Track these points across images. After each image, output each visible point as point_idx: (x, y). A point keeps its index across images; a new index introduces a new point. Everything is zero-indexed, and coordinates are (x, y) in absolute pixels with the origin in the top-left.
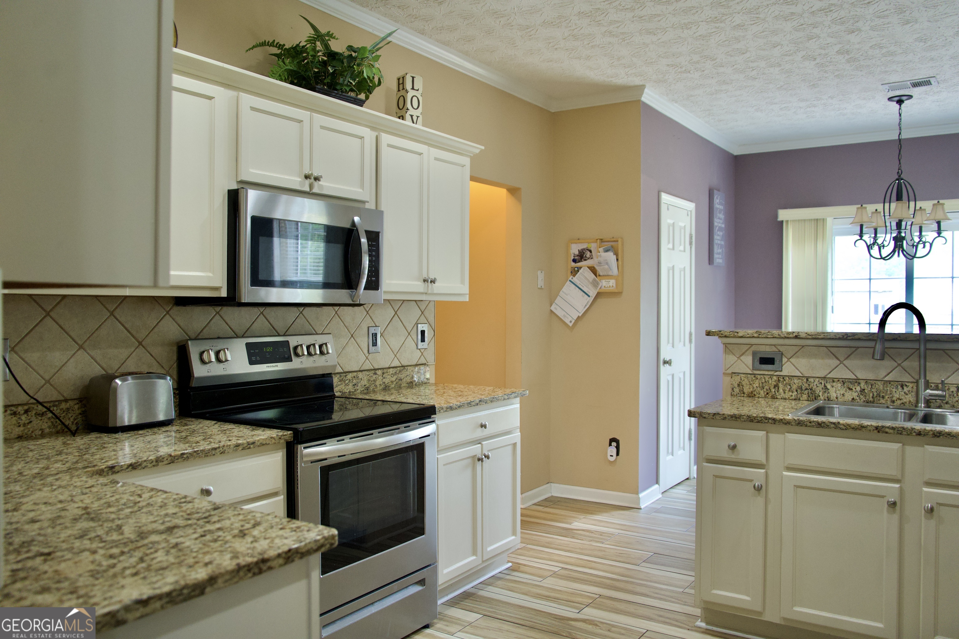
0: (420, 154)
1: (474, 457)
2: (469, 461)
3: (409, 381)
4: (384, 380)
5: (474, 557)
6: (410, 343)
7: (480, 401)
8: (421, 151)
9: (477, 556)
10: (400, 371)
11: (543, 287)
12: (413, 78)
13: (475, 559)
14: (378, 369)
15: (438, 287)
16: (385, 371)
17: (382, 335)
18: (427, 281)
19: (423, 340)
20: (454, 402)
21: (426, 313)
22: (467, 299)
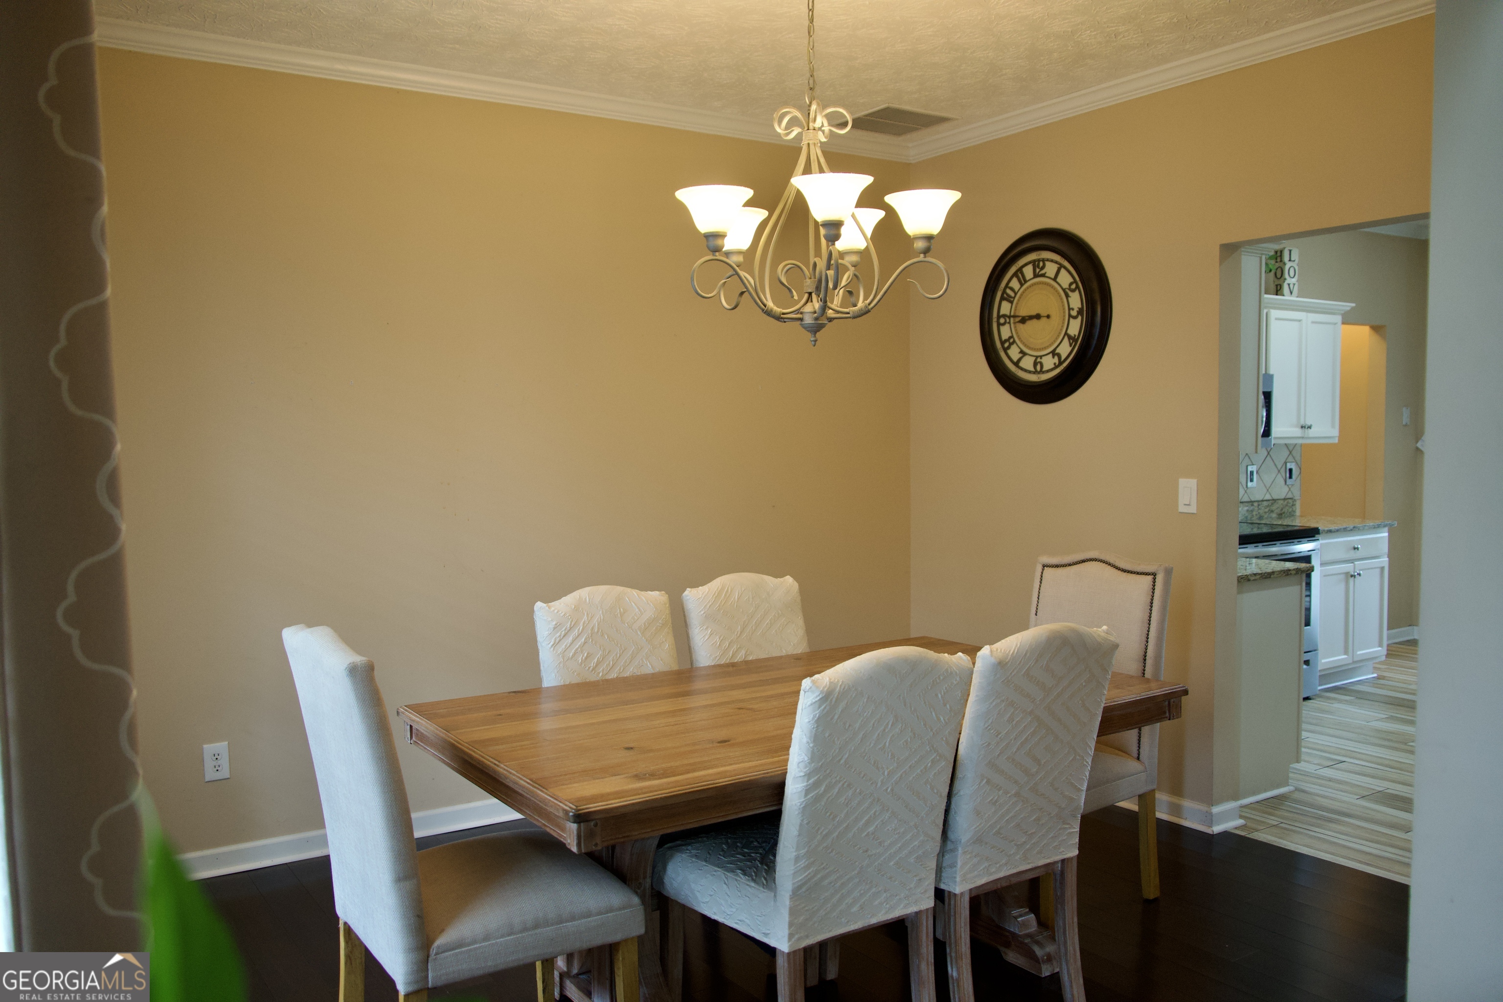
0: (1300, 321)
1: (1348, 573)
2: (1342, 577)
3: (1279, 512)
4: (1259, 511)
5: (1346, 656)
6: (1280, 480)
7: (1354, 527)
8: (1299, 318)
9: (1348, 655)
10: (1272, 504)
11: (1408, 424)
12: (1290, 251)
13: (1346, 658)
14: (1255, 501)
15: (1311, 433)
16: (1260, 503)
17: (1257, 472)
18: (1305, 427)
19: (1290, 477)
20: (1333, 527)
21: (1294, 453)
22: (1336, 441)
